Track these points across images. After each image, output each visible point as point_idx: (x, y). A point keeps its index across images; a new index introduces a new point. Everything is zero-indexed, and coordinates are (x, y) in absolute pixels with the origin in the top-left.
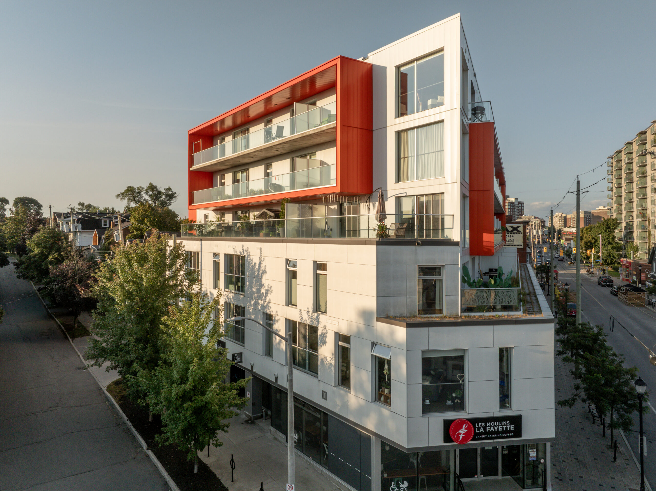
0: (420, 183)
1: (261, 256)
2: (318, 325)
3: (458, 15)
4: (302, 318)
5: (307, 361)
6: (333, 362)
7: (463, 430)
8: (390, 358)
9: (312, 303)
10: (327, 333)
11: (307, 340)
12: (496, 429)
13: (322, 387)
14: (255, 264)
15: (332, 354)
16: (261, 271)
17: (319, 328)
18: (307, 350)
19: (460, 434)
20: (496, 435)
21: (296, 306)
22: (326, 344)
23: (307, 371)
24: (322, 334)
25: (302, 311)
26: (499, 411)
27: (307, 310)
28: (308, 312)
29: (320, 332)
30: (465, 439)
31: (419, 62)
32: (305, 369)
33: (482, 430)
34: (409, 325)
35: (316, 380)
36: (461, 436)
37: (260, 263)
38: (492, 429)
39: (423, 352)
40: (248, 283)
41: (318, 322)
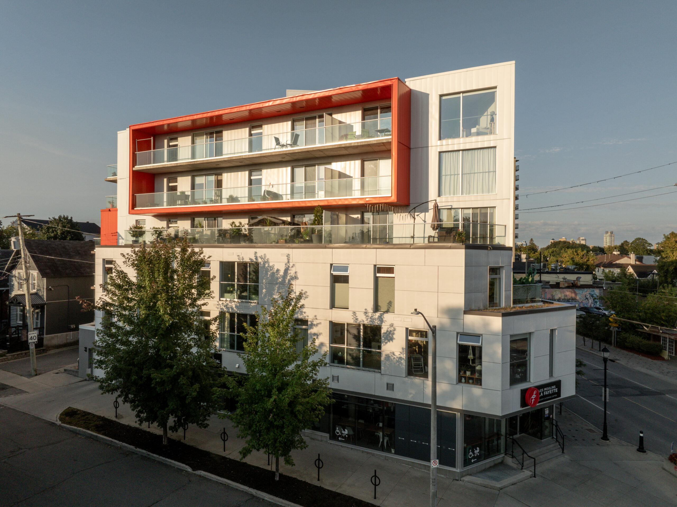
0: (466, 197)
1: (288, 262)
2: (382, 323)
3: (514, 62)
4: (357, 319)
5: (361, 359)
6: (404, 356)
7: (534, 395)
8: (482, 344)
9: (372, 304)
10: (395, 330)
11: (361, 340)
12: (549, 392)
13: (386, 380)
14: (278, 270)
15: (403, 348)
16: (288, 278)
17: (382, 326)
18: (362, 348)
19: (532, 399)
20: (548, 398)
21: (348, 309)
22: (394, 341)
23: (361, 367)
24: (387, 331)
25: (357, 313)
26: (549, 378)
27: (365, 311)
28: (366, 313)
29: (383, 331)
30: (535, 402)
31: (465, 95)
32: (359, 366)
33: (542, 394)
34: (504, 315)
35: (378, 375)
36: (533, 400)
37: (286, 271)
38: (547, 393)
39: (511, 336)
40: (264, 291)
41: (382, 321)
